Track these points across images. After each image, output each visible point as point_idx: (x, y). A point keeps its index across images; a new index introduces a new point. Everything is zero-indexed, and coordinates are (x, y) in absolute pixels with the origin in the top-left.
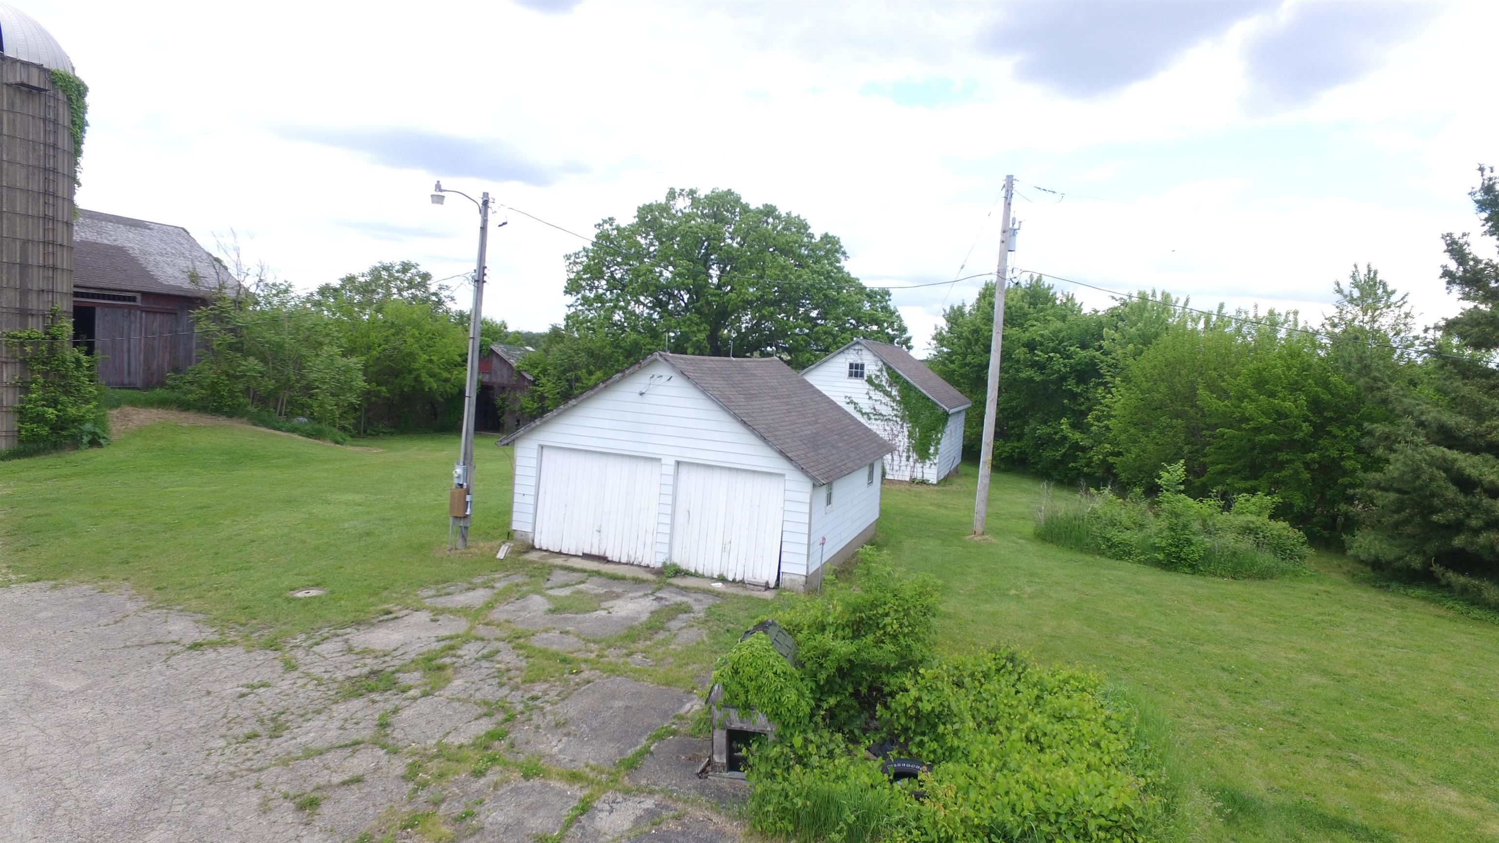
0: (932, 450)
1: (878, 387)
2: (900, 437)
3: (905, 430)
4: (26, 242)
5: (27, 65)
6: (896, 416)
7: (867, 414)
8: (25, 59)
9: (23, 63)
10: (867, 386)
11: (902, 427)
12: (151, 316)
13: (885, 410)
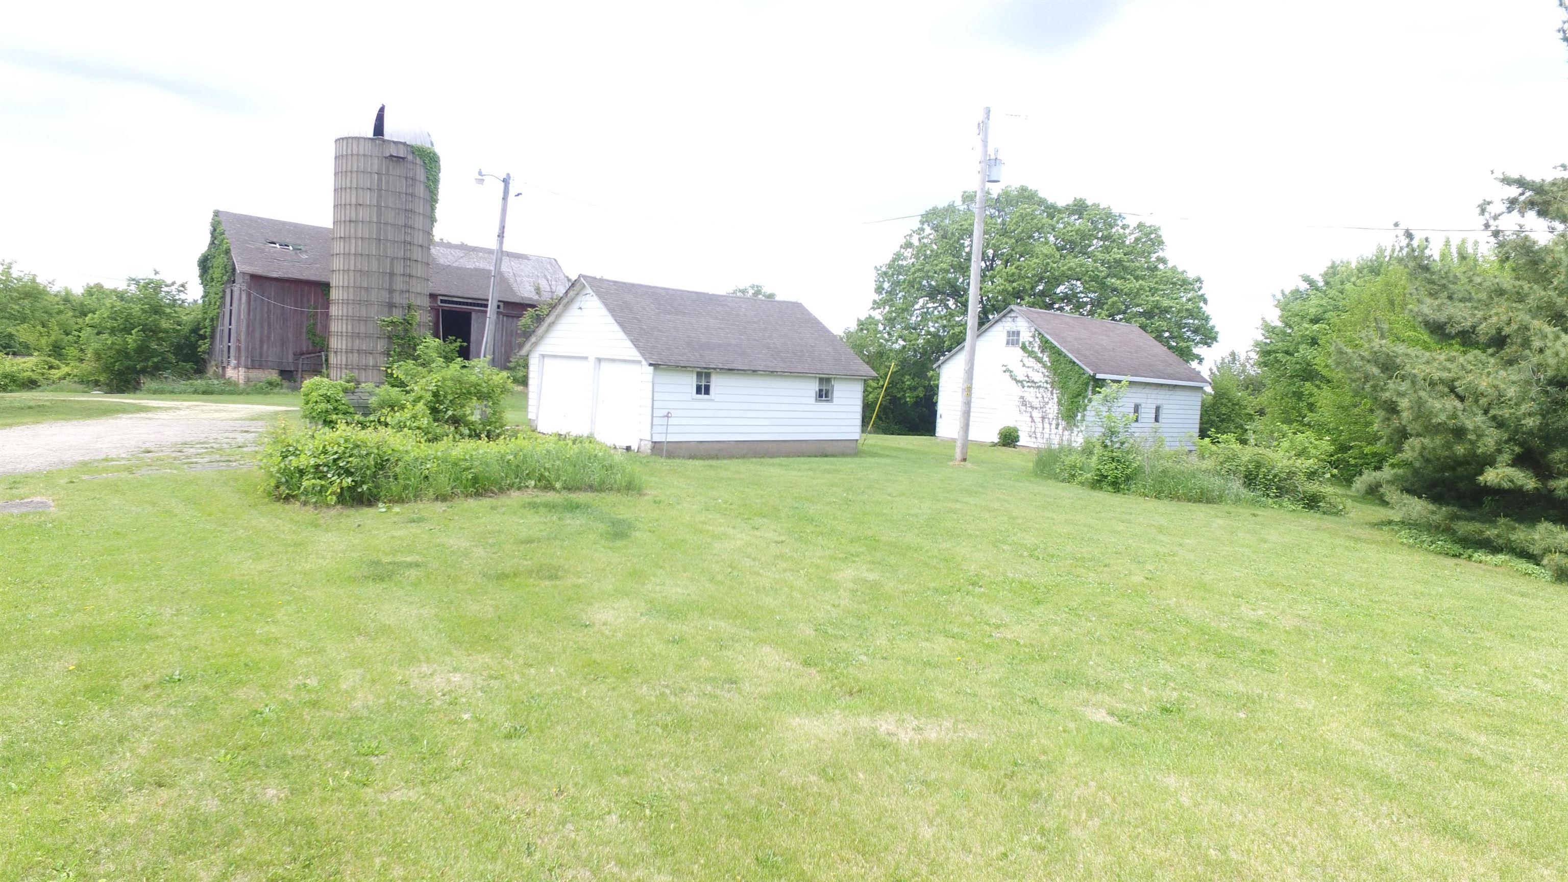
0: (1079, 417)
1: (1031, 354)
2: (1050, 405)
3: (1055, 395)
4: (393, 259)
5: (396, 143)
6: (1047, 382)
7: (1021, 382)
8: (395, 140)
9: (394, 142)
10: (1021, 352)
11: (1052, 393)
12: (510, 319)
13: (1038, 377)
